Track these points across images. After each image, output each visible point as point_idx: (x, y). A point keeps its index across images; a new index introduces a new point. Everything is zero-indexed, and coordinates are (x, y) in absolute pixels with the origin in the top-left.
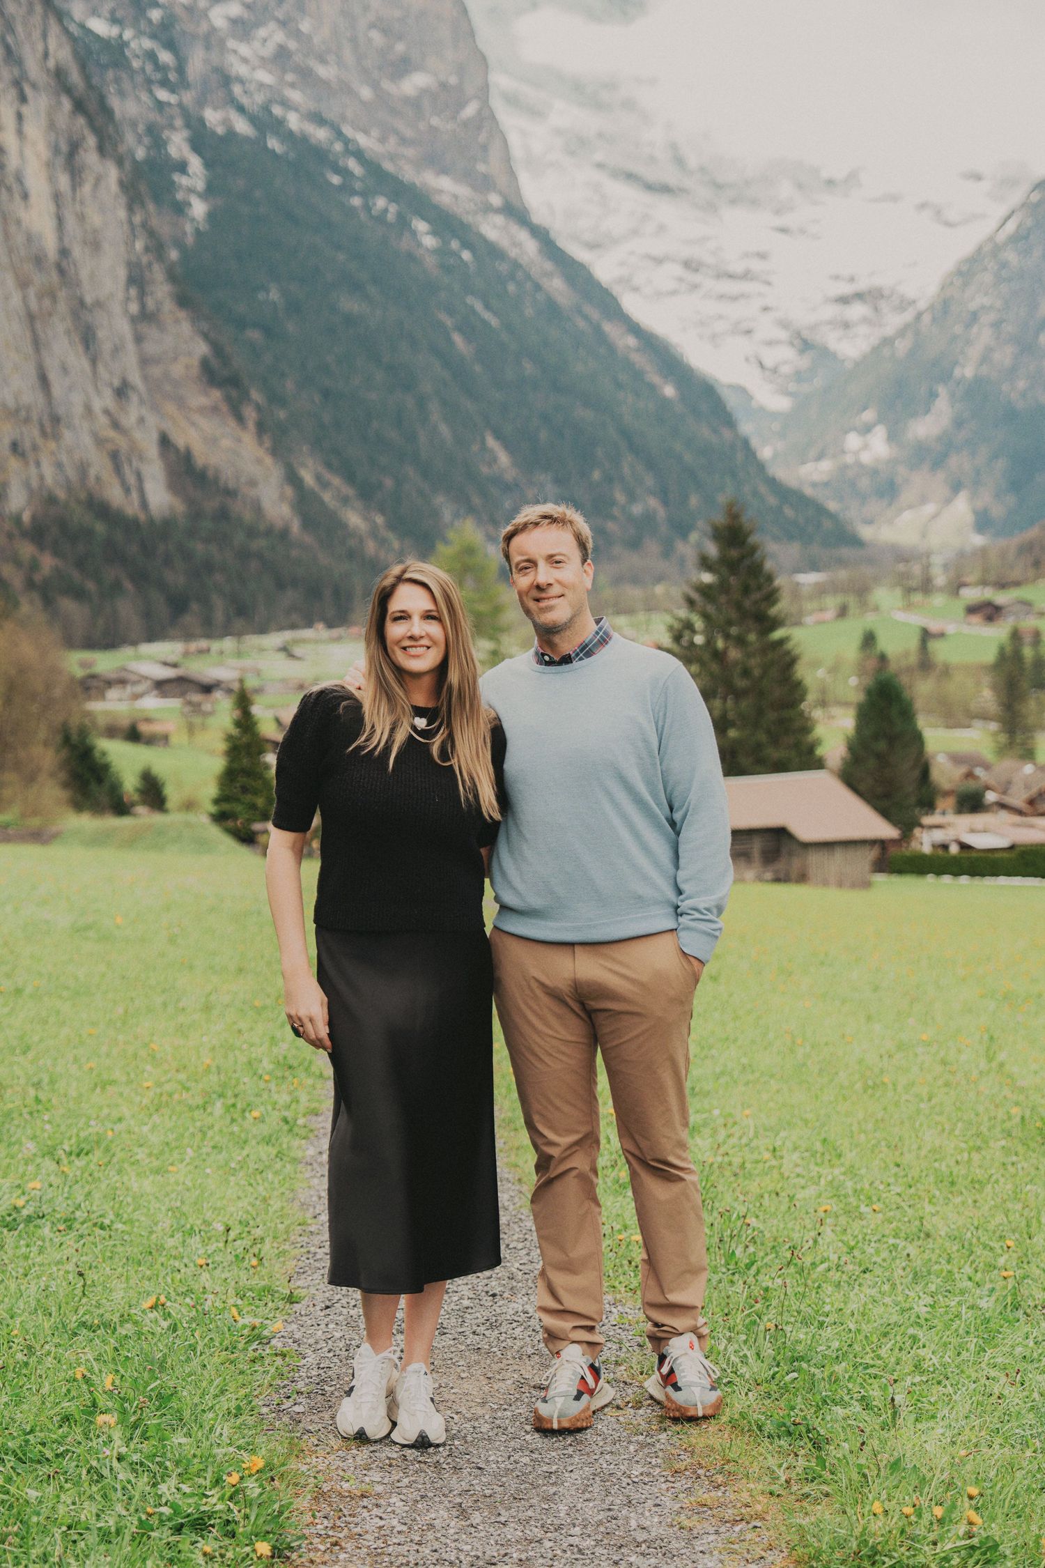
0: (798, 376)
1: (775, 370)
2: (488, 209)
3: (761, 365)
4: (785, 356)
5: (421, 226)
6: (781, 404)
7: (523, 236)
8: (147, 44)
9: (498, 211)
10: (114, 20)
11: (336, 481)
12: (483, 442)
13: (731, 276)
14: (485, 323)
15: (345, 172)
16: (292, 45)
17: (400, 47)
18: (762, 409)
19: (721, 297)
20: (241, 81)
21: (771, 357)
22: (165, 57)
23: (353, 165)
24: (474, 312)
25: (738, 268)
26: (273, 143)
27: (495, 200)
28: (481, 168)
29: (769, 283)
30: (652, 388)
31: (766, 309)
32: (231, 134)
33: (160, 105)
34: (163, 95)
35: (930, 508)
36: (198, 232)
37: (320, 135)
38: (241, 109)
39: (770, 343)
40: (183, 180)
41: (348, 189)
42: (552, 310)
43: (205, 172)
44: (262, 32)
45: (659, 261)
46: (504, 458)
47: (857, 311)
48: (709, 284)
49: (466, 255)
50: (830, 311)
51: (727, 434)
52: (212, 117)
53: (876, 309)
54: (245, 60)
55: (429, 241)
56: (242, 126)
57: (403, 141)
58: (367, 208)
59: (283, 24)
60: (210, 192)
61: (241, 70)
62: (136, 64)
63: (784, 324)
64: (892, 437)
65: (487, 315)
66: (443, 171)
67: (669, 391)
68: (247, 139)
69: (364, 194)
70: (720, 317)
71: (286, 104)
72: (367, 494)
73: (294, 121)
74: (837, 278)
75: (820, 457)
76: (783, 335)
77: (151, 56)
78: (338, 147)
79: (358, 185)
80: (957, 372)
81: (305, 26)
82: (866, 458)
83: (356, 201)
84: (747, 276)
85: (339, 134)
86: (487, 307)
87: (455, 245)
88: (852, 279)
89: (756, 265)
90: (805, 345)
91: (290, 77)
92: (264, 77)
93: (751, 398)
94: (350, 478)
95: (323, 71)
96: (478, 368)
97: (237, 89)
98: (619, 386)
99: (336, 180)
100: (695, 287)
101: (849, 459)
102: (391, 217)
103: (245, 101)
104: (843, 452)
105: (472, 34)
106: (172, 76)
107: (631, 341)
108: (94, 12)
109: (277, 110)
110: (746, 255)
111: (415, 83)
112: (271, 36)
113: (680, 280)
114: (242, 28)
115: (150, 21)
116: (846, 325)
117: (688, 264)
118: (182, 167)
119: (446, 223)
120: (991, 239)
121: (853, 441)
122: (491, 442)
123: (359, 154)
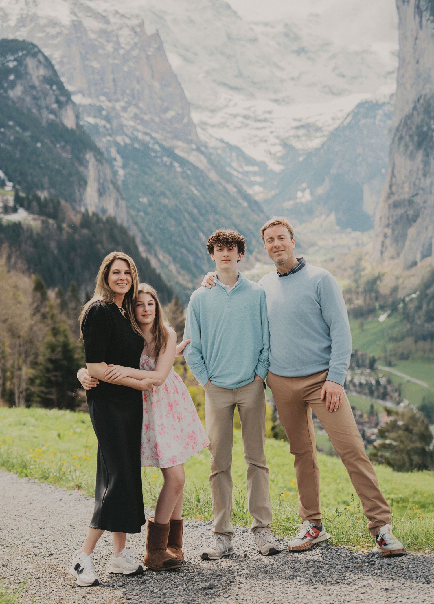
0: (282, 157)
1: (275, 155)
2: (192, 150)
3: (270, 153)
4: (278, 150)
5: (176, 164)
6: (277, 168)
7: (202, 158)
8: (103, 122)
9: (194, 150)
10: (95, 117)
11: (167, 255)
12: (198, 235)
13: (260, 121)
14: (196, 195)
15: (155, 151)
16: (138, 111)
17: (166, 104)
18: (271, 170)
19: (257, 129)
20: (125, 126)
21: (273, 150)
22: (108, 126)
23: (157, 147)
24: (193, 193)
25: (262, 117)
26: (136, 145)
27: (194, 146)
28: (190, 137)
29: (272, 122)
30: (240, 204)
31: (272, 132)
32: (125, 144)
33: (109, 141)
34: (109, 138)
35: (323, 217)
36: (123, 181)
37: (147, 138)
38: (127, 135)
39: (274, 145)
40: (116, 163)
41: (156, 157)
42: (212, 185)
43: (122, 160)
44: (130, 109)
45: (235, 116)
46: (204, 239)
47: (301, 132)
48: (252, 123)
49: (189, 172)
50: (292, 132)
51: (262, 215)
52: (119, 139)
53: (309, 131)
54: (126, 119)
55: (179, 169)
56: (128, 141)
57: (168, 132)
58: (162, 161)
59: (135, 105)
60: (124, 167)
61: (125, 122)
62: (101, 130)
63: (278, 137)
64: (311, 193)
65: (195, 192)
66: (179, 139)
67: (245, 204)
68: (129, 145)
69: (161, 157)
70: (256, 136)
71: (138, 131)
72: (175, 259)
73: (140, 136)
74: (295, 120)
75: (290, 199)
76: (277, 141)
77: (104, 126)
78: (152, 141)
79: (159, 154)
80: (332, 171)
81: (141, 105)
82: (303, 200)
83: (159, 160)
84: (265, 120)
85: (152, 137)
86: (196, 189)
87: (185, 169)
88: (300, 120)
89: (267, 116)
90: (285, 144)
91: (138, 121)
92: (132, 123)
93: (267, 166)
94: (170, 254)
95: (146, 117)
96: (195, 211)
97: (124, 129)
98: (232, 206)
99: (153, 154)
100: (247, 125)
101: (298, 201)
102: (168, 163)
103: (127, 132)
104: (296, 198)
105: (185, 97)
106: (110, 132)
107: (235, 190)
108: (89, 115)
109: (135, 133)
110: (265, 112)
111: (171, 114)
112: (132, 110)
113: (243, 123)
114: (125, 109)
115: (102, 115)
116: (298, 137)
117: (246, 117)
118: (115, 159)
119: (183, 162)
120: (342, 123)
121: (299, 194)
122: (201, 234)
123: (157, 142)
